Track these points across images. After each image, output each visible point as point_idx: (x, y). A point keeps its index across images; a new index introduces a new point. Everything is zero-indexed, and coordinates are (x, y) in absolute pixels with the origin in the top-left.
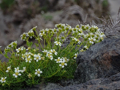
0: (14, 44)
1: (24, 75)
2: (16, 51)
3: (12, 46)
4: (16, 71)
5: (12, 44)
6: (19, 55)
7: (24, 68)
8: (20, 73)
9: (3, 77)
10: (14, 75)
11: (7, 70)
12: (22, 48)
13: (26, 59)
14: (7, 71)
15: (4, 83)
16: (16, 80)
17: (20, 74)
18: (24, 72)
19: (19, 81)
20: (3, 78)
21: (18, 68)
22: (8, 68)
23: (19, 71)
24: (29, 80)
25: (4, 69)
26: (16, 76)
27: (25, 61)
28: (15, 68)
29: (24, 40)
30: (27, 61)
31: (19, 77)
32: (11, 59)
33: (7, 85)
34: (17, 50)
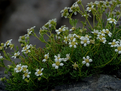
0: (52, 23)
1: (68, 65)
2: (56, 33)
3: (50, 26)
4: (56, 60)
5: (49, 23)
6: (59, 37)
7: (68, 55)
8: (62, 62)
9: (39, 68)
10: (54, 65)
11: (44, 58)
12: (64, 29)
13: (70, 43)
14: (44, 60)
15: (40, 76)
16: (57, 72)
17: (62, 64)
18: (68, 61)
19: (60, 73)
20: (38, 70)
21: (59, 55)
22: (46, 55)
23: (60, 60)
24: (74, 72)
25: (40, 58)
26: (57, 67)
27: (68, 45)
28: (55, 56)
29: (66, 17)
30: (71, 46)
31: (60, 67)
32: (49, 43)
33: (44, 79)
34: (57, 31)
